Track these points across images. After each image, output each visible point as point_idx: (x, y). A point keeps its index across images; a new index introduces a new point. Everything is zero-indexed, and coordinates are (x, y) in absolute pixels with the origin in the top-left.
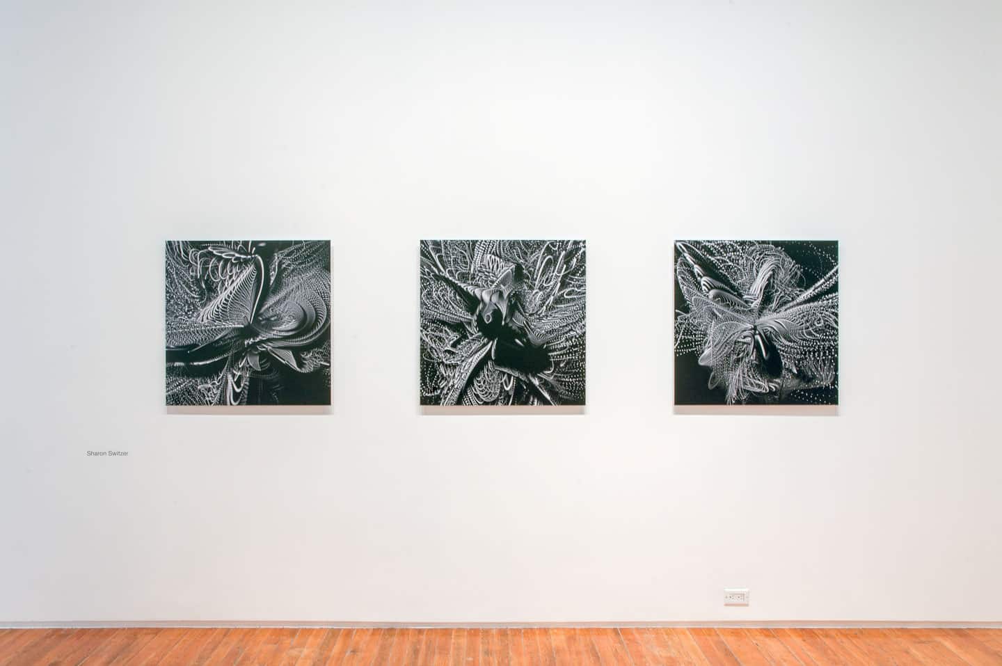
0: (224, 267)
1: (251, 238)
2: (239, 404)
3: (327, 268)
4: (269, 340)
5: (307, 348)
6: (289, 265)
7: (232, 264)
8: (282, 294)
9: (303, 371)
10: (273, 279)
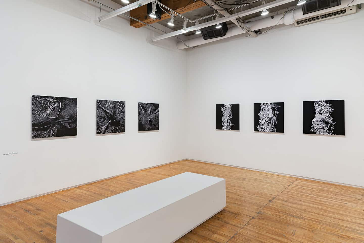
1: (57, 96)
2: (54, 137)
3: (76, 104)
4: (62, 121)
5: (72, 123)
6: (67, 103)
7: (52, 102)
8: (66, 110)
9: (71, 128)
10: (63, 106)
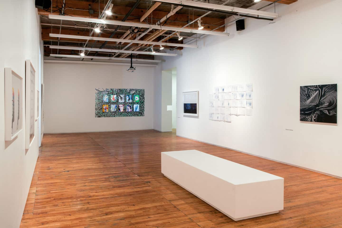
0: (312, 91)
1: (318, 84)
2: (315, 122)
3: (336, 90)
4: (322, 108)
5: (331, 110)
6: (327, 90)
7: (314, 91)
8: (325, 97)
9: (330, 115)
10: (323, 94)
